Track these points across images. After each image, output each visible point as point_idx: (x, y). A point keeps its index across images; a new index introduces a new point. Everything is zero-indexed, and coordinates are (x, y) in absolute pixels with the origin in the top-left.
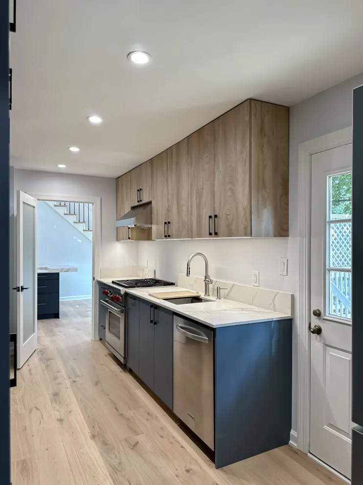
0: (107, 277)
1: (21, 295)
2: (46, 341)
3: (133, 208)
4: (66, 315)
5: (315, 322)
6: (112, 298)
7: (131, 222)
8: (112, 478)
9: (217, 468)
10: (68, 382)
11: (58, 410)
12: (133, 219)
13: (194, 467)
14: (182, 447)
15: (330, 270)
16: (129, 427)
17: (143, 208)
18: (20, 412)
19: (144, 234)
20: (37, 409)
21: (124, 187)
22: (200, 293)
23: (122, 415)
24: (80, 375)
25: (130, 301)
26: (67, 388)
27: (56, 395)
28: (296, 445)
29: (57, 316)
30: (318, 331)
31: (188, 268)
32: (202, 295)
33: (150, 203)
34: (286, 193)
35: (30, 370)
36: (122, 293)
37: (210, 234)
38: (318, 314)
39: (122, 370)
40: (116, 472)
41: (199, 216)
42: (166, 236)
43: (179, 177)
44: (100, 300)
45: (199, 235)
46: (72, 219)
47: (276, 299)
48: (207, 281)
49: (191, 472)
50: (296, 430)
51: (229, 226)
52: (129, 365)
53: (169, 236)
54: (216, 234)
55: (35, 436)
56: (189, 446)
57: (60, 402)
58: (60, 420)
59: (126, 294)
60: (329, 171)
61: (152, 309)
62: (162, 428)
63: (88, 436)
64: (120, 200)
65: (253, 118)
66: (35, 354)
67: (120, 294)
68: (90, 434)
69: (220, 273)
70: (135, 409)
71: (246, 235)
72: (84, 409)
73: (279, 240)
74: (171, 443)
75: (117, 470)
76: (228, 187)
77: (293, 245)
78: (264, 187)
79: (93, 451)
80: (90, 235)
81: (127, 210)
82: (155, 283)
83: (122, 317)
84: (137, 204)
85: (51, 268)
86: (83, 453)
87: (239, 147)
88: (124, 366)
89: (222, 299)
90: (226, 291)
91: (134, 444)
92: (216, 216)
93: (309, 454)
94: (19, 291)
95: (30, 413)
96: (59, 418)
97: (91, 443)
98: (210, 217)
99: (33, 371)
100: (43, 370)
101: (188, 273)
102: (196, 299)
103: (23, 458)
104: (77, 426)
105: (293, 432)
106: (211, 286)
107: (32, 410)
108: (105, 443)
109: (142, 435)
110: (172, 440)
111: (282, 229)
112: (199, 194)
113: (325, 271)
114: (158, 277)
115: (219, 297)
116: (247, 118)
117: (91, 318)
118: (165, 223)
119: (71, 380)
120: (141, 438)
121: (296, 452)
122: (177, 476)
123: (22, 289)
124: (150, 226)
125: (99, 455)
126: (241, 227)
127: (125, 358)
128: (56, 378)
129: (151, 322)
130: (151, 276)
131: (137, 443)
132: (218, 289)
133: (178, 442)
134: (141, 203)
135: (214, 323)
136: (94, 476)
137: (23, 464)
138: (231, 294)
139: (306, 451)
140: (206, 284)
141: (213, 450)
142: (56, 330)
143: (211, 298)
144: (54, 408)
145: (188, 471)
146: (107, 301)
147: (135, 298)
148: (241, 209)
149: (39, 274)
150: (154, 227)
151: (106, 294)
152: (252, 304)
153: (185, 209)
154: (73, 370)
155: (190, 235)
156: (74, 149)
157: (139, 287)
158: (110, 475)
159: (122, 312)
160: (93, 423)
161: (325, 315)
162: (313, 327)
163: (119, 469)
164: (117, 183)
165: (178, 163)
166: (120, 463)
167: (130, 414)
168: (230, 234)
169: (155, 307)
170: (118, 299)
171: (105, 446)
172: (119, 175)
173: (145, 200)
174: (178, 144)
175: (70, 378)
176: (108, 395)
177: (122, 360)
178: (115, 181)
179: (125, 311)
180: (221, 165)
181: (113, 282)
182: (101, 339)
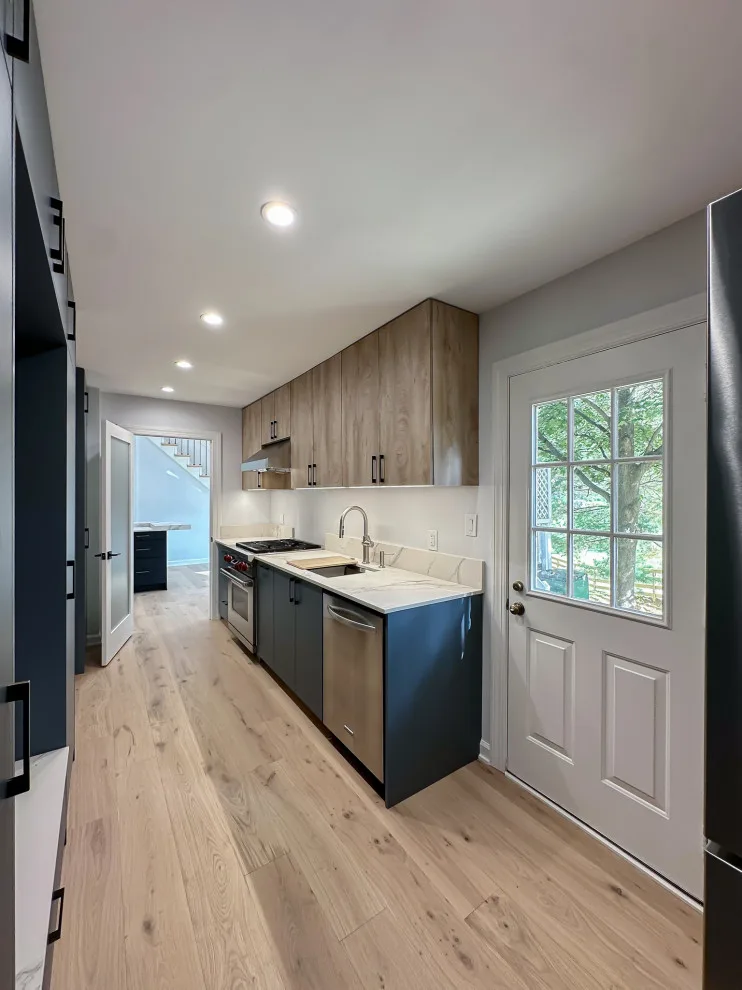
0: (228, 537)
1: (108, 564)
2: (147, 622)
3: (265, 447)
4: (176, 586)
5: (515, 599)
6: (236, 566)
7: (262, 465)
8: (236, 839)
9: (388, 807)
10: (174, 683)
11: (158, 730)
12: (265, 461)
13: (357, 809)
14: (338, 776)
15: (535, 530)
16: (262, 750)
17: (279, 447)
18: (100, 736)
19: (280, 480)
20: (127, 728)
21: (253, 420)
22: (357, 560)
23: (250, 730)
24: (193, 671)
25: (261, 571)
26: (173, 692)
27: (156, 703)
28: (488, 760)
29: (163, 587)
30: (520, 611)
31: (342, 527)
32: (359, 562)
33: (288, 439)
34: (475, 427)
35: (120, 668)
36: (250, 560)
37: (374, 481)
38: (518, 588)
39: (250, 661)
40: (242, 828)
41: (358, 456)
42: (310, 484)
43: (328, 406)
44: (220, 567)
45: (357, 482)
46: (184, 462)
47: (461, 568)
48: (366, 543)
49: (352, 816)
50: (489, 741)
51: (401, 470)
52: (260, 655)
53: (315, 484)
54: (382, 481)
55: (120, 776)
56: (348, 775)
57: (161, 716)
58: (161, 746)
59: (256, 561)
60: (535, 398)
61: (293, 583)
62: (307, 747)
63: (201, 768)
64: (247, 437)
65: (434, 323)
66: (130, 642)
67: (246, 561)
68: (204, 765)
69: (384, 533)
70: (269, 720)
71: (426, 483)
72: (196, 723)
73: (467, 491)
74: (321, 770)
75: (244, 824)
76: (401, 416)
77: (486, 495)
78: (449, 417)
79: (207, 792)
80: (207, 482)
81: (257, 448)
82: (293, 545)
83: (249, 591)
84: (270, 441)
85: (157, 525)
86: (192, 799)
87: (415, 363)
88: (254, 657)
89: (387, 568)
90: (392, 557)
91: (267, 777)
92: (382, 457)
93: (506, 773)
94: (104, 558)
95: (115, 736)
96: (158, 740)
97: (206, 780)
98: (374, 458)
99: (124, 669)
100: (140, 666)
101: (341, 534)
102: (351, 569)
103: (98, 817)
104: (186, 753)
105: (483, 743)
106: (371, 550)
107: (118, 731)
108: (226, 779)
109: (280, 761)
110: (323, 766)
111: (471, 476)
112: (358, 427)
113: (530, 530)
114: (298, 537)
115: (382, 565)
116: (427, 324)
117: (208, 589)
118: (310, 466)
119: (179, 680)
120: (279, 766)
121: (488, 771)
122: (332, 827)
123: (110, 555)
124: (287, 470)
125: (217, 800)
126: (420, 471)
127: (254, 645)
128: (157, 678)
129: (291, 600)
130: (289, 537)
131: (273, 775)
132: (382, 555)
133: (331, 768)
134: (275, 440)
135: (385, 606)
136: (208, 839)
137: (97, 828)
138: (398, 561)
139: (502, 769)
140: (365, 547)
141: (382, 781)
142: (162, 605)
143: (370, 566)
144: (152, 725)
145: (347, 816)
146: (229, 570)
147: (267, 567)
148: (418, 447)
149: (135, 534)
150: (293, 472)
151: (228, 560)
152: (428, 574)
153: (336, 447)
154: (183, 664)
155: (345, 482)
156: (184, 364)
157: (272, 551)
158: (234, 835)
159: (250, 585)
160: (209, 746)
161: (530, 590)
162: (512, 604)
163: (247, 822)
164: (243, 415)
165: (326, 387)
166: (248, 812)
167: (262, 727)
168: (403, 481)
169: (297, 580)
170: (245, 568)
171: (227, 782)
172: (247, 404)
173: (282, 436)
174: (327, 362)
175: (178, 676)
176: (232, 700)
177: (250, 648)
178: (241, 412)
179: (255, 584)
180: (388, 389)
181: (237, 545)
182: (222, 618)
